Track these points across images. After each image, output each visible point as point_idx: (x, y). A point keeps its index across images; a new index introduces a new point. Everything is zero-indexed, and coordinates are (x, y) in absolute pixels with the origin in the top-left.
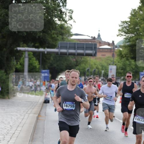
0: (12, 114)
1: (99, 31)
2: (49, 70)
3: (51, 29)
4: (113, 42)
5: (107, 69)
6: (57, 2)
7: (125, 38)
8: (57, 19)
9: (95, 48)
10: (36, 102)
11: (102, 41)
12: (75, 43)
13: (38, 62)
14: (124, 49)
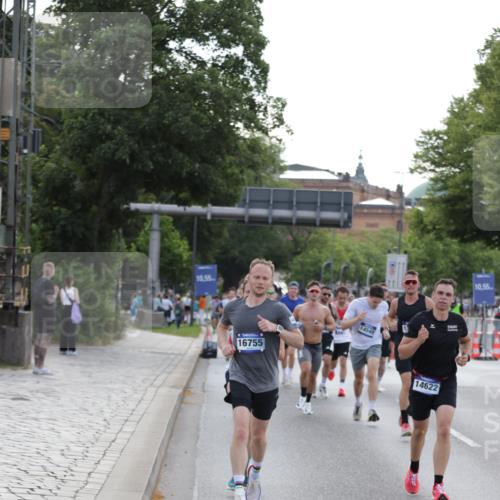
0: (109, 386)
1: (360, 157)
2: (216, 266)
3: (224, 151)
4: (400, 188)
5: (381, 265)
6: (242, 77)
7: (432, 179)
8: (240, 125)
9: (348, 204)
10: (180, 354)
11: (368, 186)
12: (291, 192)
13: (186, 242)
14: (429, 209)
